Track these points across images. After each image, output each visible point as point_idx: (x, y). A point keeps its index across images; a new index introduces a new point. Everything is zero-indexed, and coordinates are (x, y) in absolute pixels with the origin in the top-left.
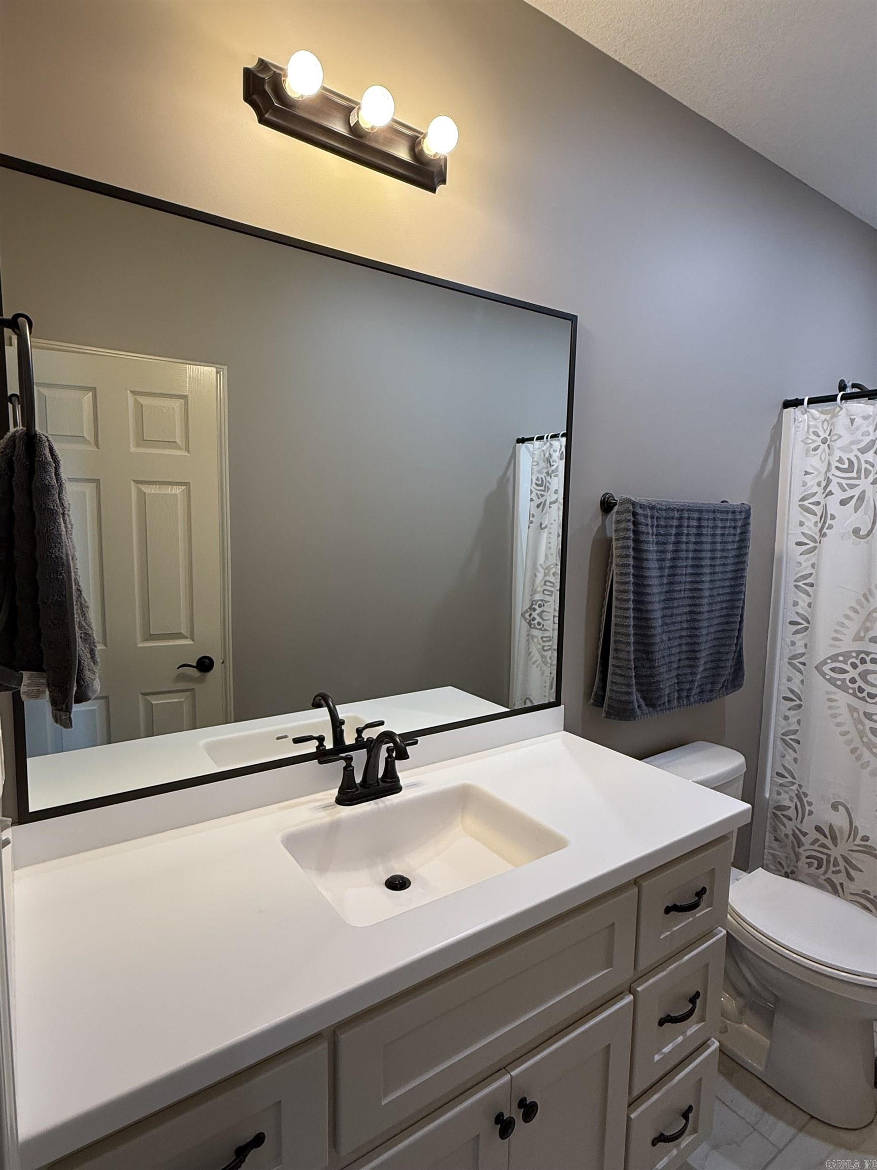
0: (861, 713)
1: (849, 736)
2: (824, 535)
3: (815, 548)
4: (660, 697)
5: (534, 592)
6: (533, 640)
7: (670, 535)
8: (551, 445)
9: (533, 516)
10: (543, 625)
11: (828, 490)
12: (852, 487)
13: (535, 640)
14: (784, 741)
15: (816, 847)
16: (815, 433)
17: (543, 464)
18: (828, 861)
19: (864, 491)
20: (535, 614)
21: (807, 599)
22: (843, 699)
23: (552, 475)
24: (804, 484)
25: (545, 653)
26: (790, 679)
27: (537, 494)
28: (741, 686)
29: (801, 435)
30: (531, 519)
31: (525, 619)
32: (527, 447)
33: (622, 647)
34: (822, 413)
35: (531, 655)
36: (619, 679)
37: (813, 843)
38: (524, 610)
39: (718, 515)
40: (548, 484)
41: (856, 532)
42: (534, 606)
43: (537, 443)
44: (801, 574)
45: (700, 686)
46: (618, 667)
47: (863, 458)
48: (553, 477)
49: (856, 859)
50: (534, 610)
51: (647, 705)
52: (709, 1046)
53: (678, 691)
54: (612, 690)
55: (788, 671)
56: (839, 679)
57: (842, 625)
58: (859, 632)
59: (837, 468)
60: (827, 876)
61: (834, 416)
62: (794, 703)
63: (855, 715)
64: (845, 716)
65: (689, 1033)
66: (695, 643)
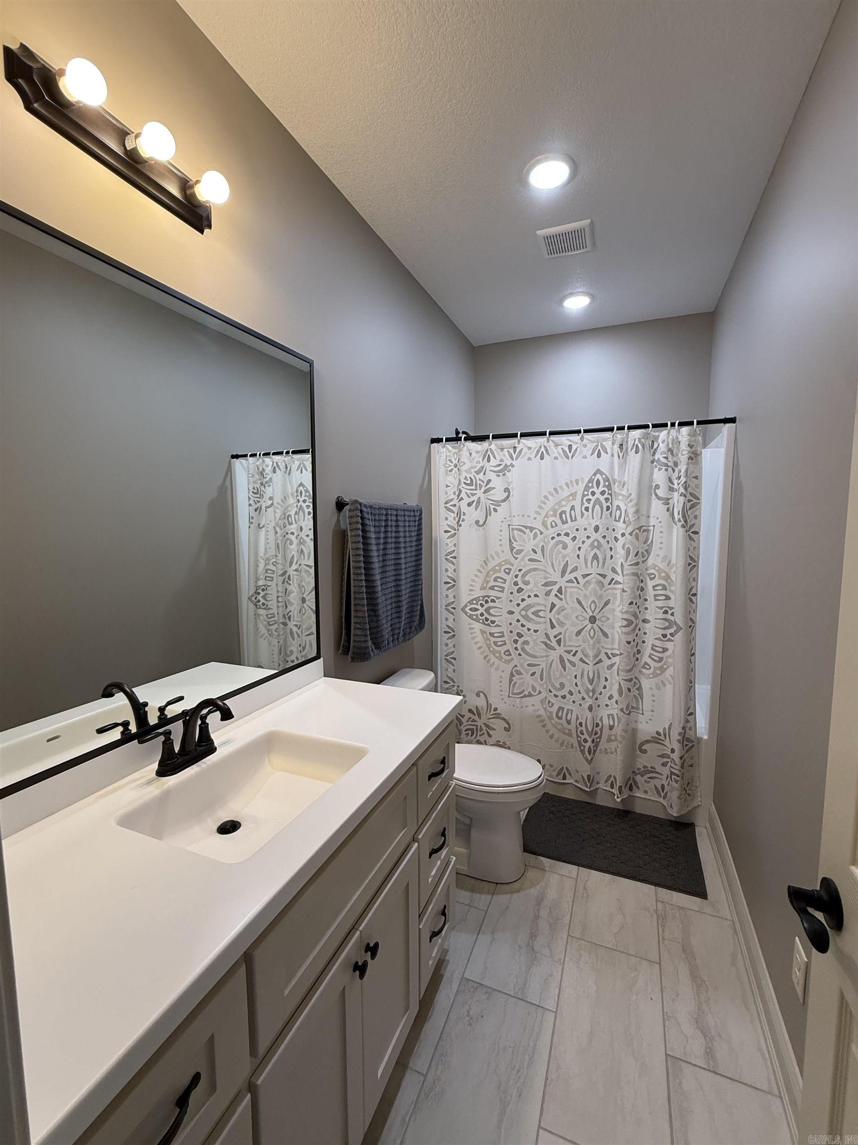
0: (488, 634)
1: (482, 649)
2: (460, 525)
3: (455, 534)
4: (383, 641)
5: (257, 579)
6: (259, 618)
7: (382, 526)
8: (263, 461)
9: (253, 518)
10: (267, 605)
11: (460, 497)
12: (473, 495)
13: (261, 618)
14: (446, 659)
15: (470, 723)
16: (450, 461)
17: (257, 477)
18: (477, 730)
19: (479, 498)
20: (259, 597)
21: (454, 567)
22: (477, 626)
23: (266, 485)
24: (446, 493)
25: (270, 627)
26: (447, 619)
27: (254, 500)
28: (424, 627)
29: (442, 461)
30: (251, 520)
31: (252, 602)
32: (241, 463)
33: (359, 608)
34: (453, 447)
35: (259, 630)
36: (359, 632)
37: (468, 721)
38: (250, 595)
39: (406, 513)
40: (262, 492)
41: (477, 522)
42: (258, 591)
43: (251, 459)
44: (448, 551)
45: (403, 630)
46: (358, 623)
47: (478, 477)
48: (267, 487)
49: (492, 723)
50: (259, 594)
51: (376, 649)
52: (451, 862)
53: (392, 635)
54: (355, 641)
55: (446, 614)
56: (474, 615)
57: (473, 580)
58: (483, 584)
59: (465, 483)
60: (477, 739)
61: (460, 450)
62: (451, 634)
63: (485, 635)
64: (480, 638)
65: (442, 857)
66: (400, 601)
